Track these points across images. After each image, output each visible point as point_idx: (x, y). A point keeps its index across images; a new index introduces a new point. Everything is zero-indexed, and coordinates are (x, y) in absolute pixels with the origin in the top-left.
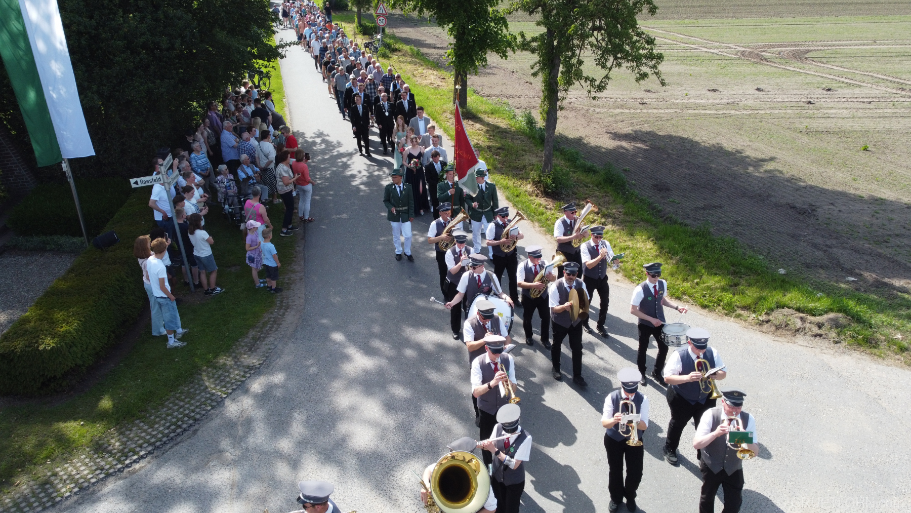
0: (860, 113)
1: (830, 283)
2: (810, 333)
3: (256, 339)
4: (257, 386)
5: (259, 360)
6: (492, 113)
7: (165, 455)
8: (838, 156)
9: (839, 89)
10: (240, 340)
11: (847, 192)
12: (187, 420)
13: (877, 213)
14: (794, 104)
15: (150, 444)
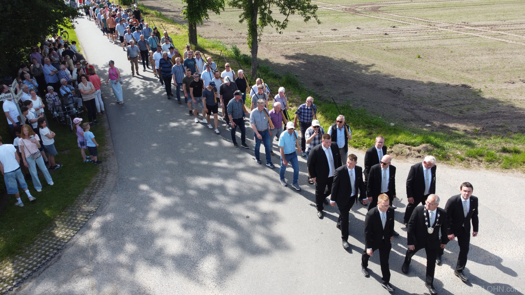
0: (412, 38)
1: (418, 129)
2: (414, 156)
3: (90, 194)
4: (96, 223)
5: (94, 207)
6: (213, 48)
7: (40, 275)
8: (406, 61)
9: (399, 26)
10: (79, 195)
11: (415, 80)
12: (52, 251)
13: (432, 90)
14: (378, 35)
15: (29, 270)
